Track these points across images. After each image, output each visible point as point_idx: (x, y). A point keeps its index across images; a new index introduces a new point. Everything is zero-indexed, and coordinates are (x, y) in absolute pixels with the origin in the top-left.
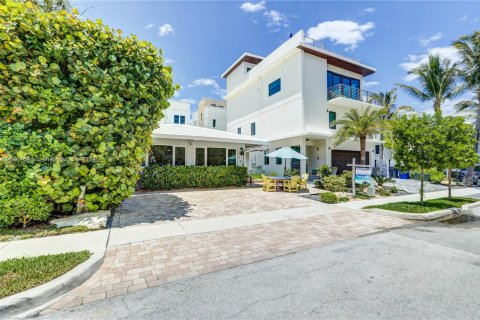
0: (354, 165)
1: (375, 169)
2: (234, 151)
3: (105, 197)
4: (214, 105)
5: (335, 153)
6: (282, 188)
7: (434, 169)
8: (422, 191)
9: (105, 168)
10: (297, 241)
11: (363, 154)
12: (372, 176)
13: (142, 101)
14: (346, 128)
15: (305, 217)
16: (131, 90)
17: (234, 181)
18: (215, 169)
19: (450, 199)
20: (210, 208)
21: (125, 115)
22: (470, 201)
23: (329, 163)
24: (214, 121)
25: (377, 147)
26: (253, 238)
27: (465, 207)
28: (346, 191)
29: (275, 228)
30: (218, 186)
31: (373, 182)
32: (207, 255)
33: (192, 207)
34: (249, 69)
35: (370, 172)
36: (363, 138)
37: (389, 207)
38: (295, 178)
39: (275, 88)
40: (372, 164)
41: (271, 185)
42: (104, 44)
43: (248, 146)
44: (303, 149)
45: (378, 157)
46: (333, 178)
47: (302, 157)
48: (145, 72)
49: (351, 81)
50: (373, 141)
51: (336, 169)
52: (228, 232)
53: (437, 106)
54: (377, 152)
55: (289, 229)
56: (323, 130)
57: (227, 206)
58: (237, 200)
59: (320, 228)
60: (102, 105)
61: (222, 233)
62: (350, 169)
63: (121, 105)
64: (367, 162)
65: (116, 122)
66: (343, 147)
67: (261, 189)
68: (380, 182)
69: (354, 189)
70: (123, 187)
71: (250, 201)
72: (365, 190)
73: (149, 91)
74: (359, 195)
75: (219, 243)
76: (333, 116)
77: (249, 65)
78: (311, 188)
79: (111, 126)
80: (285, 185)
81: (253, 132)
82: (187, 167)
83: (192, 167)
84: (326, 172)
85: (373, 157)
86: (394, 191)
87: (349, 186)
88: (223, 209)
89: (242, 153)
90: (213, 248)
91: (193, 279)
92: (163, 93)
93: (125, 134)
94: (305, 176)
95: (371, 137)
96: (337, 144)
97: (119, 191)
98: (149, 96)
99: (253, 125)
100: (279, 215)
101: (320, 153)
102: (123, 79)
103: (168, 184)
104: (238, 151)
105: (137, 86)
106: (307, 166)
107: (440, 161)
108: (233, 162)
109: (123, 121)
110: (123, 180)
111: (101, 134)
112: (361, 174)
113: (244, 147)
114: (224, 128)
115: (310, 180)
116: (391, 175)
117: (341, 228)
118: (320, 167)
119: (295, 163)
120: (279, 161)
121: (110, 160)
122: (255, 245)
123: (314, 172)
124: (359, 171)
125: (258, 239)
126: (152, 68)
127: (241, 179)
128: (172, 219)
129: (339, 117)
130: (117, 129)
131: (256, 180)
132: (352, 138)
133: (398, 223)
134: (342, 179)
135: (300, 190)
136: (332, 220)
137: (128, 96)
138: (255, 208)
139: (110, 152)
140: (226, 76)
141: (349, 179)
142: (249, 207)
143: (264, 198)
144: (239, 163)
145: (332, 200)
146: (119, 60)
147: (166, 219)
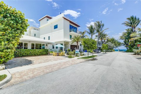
0: (75, 49)
1: (80, 50)
2: (44, 45)
3: (3, 59)
4: (35, 29)
5: (71, 46)
6: (58, 55)
7: (90, 50)
8: (88, 54)
9: (3, 50)
10: (64, 66)
11: (78, 46)
12: (79, 51)
13: (18, 29)
14: (74, 40)
15: (65, 61)
16: (15, 26)
17: (44, 53)
18: (38, 50)
19: (93, 56)
20: (39, 61)
21: (12, 33)
22: (96, 56)
23: (70, 48)
24: (35, 34)
25: (81, 44)
26: (54, 67)
27: (95, 57)
28: (74, 55)
29: (59, 64)
30: (39, 55)
31: (79, 53)
32: (43, 71)
33: (33, 61)
34: (48, 20)
35: (79, 50)
36: (77, 42)
37: (82, 58)
38: (62, 52)
39: (56, 27)
40: (79, 49)
41: (56, 54)
42: (5, 10)
43: (48, 43)
44: (63, 44)
45: (81, 47)
46: (71, 52)
47: (63, 47)
48: (19, 21)
49: (75, 28)
50: (79, 43)
51: (71, 50)
52: (47, 66)
53: (92, 36)
54: (81, 46)
55: (62, 64)
56: (68, 40)
57: (44, 60)
58: (46, 59)
59: (68, 63)
60: (3, 29)
61: (45, 66)
62: (75, 50)
63: (10, 30)
64: (78, 48)
65: (8, 35)
66: (73, 44)
67: (52, 56)
68: (81, 53)
69: (75, 55)
70: (10, 56)
71: (50, 59)
72: (78, 55)
73: (21, 27)
74: (76, 56)
75: (45, 69)
76: (71, 36)
77: (48, 19)
78: (66, 55)
79: (6, 36)
80: (59, 54)
81: (49, 39)
82: (29, 50)
83: (30, 49)
84: (69, 51)
85: (80, 47)
86: (84, 55)
87: (75, 54)
88: (43, 61)
89: (47, 45)
90: (44, 70)
91: (42, 76)
92: (25, 27)
93: (11, 39)
94: (64, 52)
95: (79, 42)
96: (72, 44)
97: (8, 57)
98: (21, 28)
99: (49, 37)
100: (59, 61)
101: (67, 46)
102: (12, 22)
103: (21, 55)
104: (45, 45)
105: (17, 24)
106: (64, 49)
107: (91, 48)
108: (44, 48)
109: (11, 35)
110: (10, 54)
111: (2, 39)
112: (77, 51)
113: (47, 43)
114: (39, 37)
115: (65, 53)
116: (83, 51)
117: (73, 63)
118: (68, 49)
119: (61, 48)
120: (57, 48)
121: (5, 47)
122: (55, 68)
123: (66, 51)
124: (77, 50)
125: (55, 67)
126: (22, 19)
127: (46, 53)
128: (28, 65)
129: (72, 37)
130: (8, 37)
131: (51, 53)
132: (75, 42)
133: (84, 61)
134: (73, 52)
135: (63, 55)
136: (71, 61)
137: (13, 27)
138: (52, 60)
139: (5, 45)
140: (40, 21)
141: (74, 52)
142: (51, 60)
143: (54, 58)
144: (46, 48)
145: (71, 57)
146: (11, 16)
147: (26, 65)
